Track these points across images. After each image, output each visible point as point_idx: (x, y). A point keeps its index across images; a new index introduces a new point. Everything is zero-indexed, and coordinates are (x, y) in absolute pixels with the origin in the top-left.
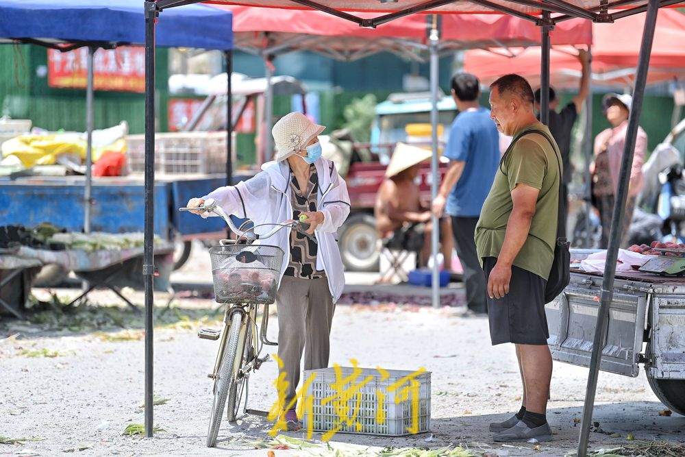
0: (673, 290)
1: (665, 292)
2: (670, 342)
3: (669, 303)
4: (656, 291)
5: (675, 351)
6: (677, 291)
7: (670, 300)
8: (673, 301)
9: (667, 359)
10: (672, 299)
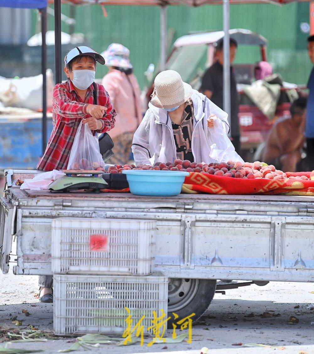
0: (37, 203)
1: (29, 204)
2: (33, 245)
3: (30, 213)
4: (21, 203)
5: (36, 252)
6: (39, 204)
7: (31, 211)
8: (34, 212)
9: (28, 259)
10: (33, 210)
